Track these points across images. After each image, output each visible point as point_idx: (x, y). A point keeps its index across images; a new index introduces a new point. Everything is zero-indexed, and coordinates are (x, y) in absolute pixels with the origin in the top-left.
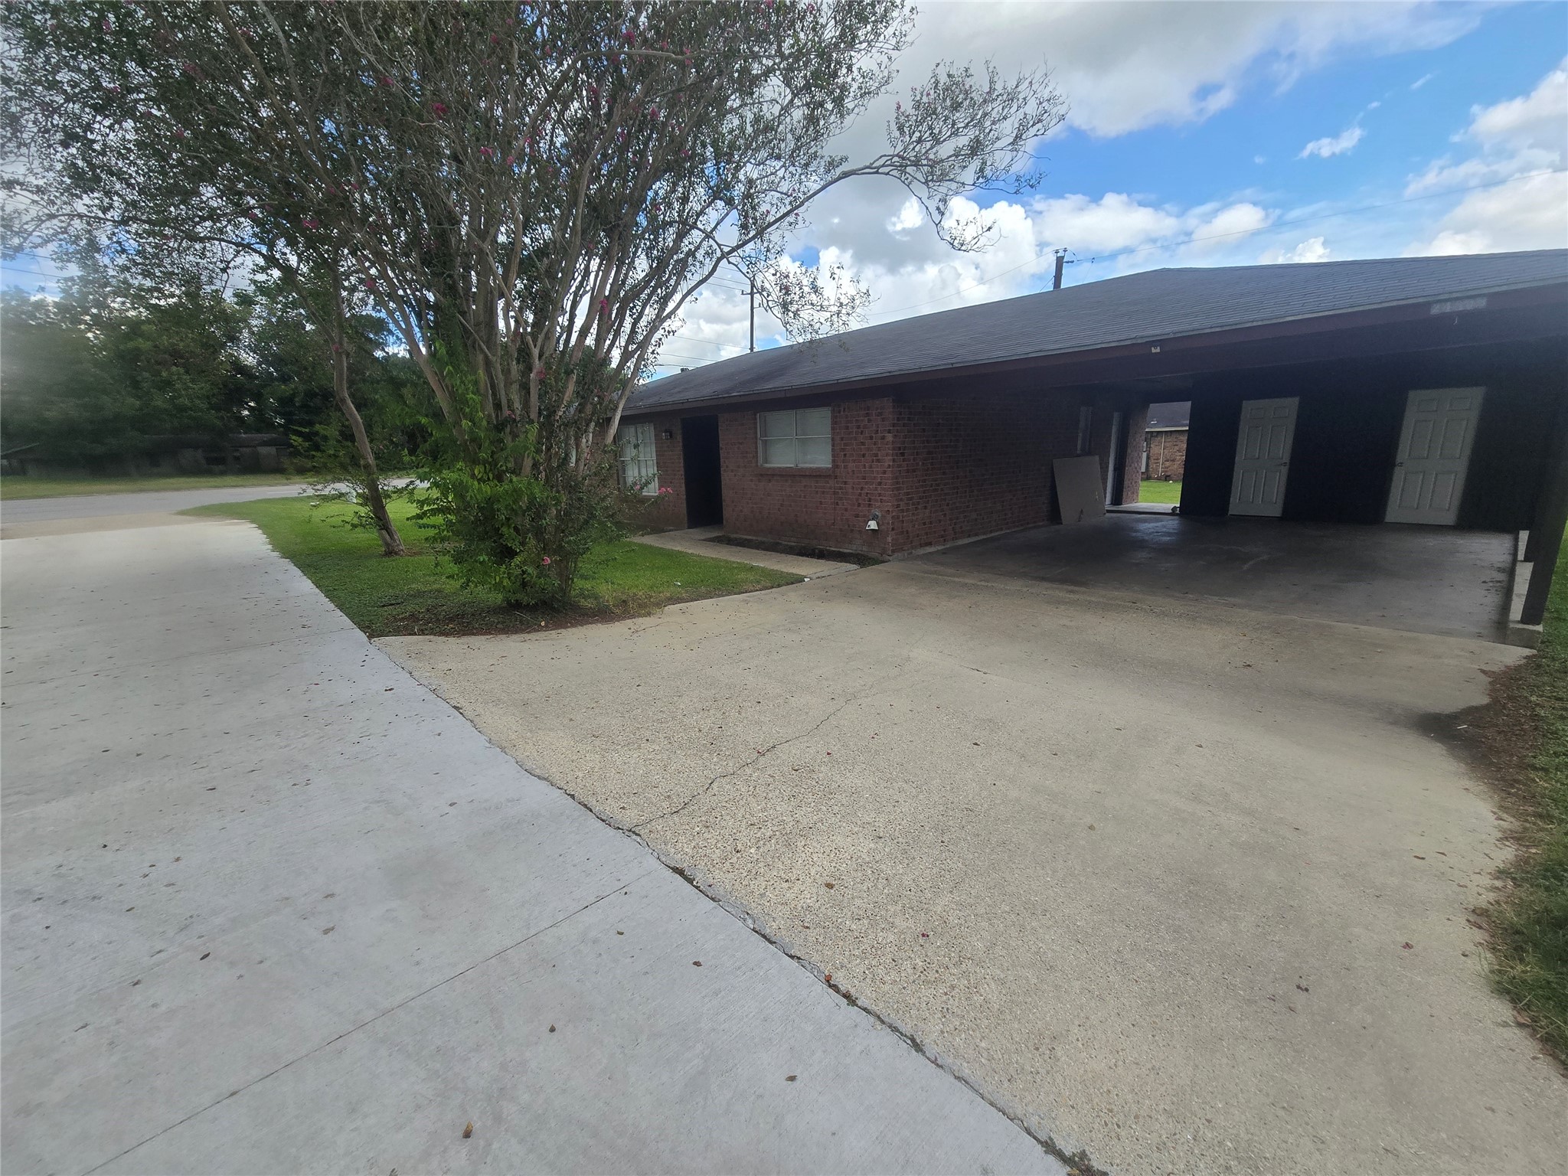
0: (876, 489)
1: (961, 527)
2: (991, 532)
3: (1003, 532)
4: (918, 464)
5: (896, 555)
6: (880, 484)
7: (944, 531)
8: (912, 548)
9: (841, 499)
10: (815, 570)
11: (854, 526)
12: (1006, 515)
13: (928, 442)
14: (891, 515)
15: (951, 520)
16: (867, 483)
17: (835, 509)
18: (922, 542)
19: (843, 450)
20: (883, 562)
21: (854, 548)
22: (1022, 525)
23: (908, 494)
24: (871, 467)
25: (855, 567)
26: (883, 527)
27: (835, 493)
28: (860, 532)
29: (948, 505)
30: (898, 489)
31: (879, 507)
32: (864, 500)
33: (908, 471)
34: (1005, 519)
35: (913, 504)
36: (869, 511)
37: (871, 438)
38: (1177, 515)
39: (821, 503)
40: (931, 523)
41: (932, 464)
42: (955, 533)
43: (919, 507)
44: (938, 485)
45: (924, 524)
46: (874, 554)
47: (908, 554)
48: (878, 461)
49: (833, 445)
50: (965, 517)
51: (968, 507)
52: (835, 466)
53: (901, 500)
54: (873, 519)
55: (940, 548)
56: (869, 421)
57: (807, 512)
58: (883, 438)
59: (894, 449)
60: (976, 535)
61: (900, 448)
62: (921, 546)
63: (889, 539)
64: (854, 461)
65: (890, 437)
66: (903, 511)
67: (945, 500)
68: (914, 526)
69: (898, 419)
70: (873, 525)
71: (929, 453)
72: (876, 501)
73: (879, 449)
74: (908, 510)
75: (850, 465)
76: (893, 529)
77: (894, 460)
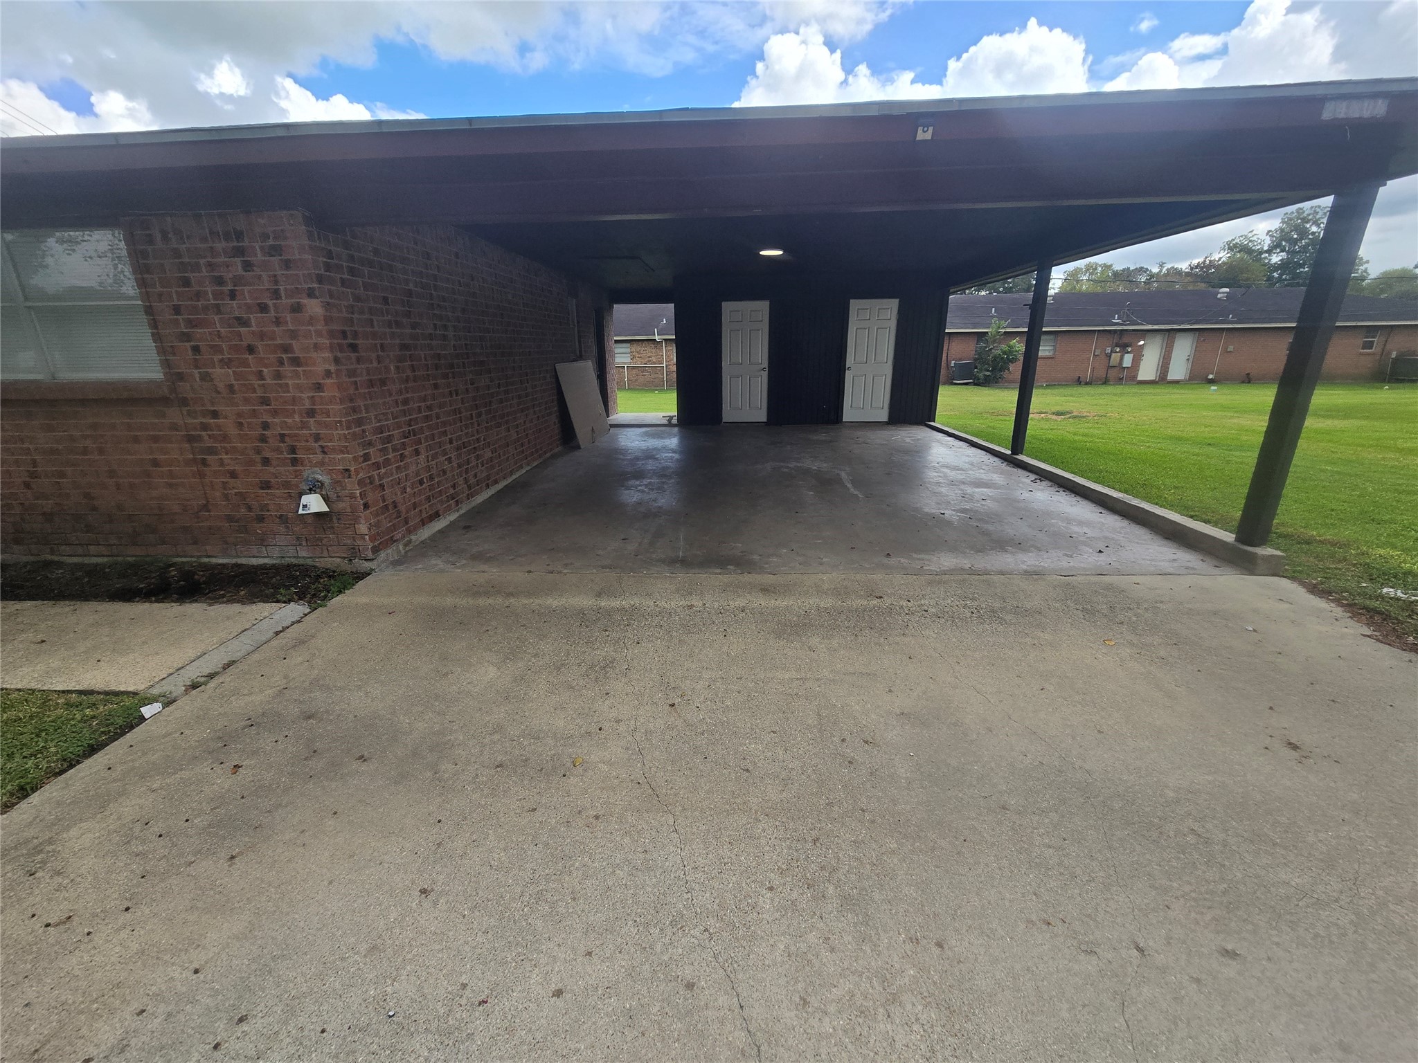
0: (304, 426)
1: (475, 476)
2: (511, 473)
3: (524, 471)
4: (387, 369)
5: (383, 555)
6: (311, 413)
7: (454, 487)
8: (410, 532)
9: (211, 451)
10: (175, 657)
11: (264, 507)
12: (522, 445)
13: (398, 324)
14: (354, 479)
15: (459, 466)
16: (275, 413)
17: (201, 475)
18: (424, 515)
19: (186, 337)
20: (360, 576)
21: (276, 552)
22: (540, 456)
23: (380, 430)
24: (278, 376)
25: (295, 610)
26: (341, 505)
27: (191, 439)
28: (283, 519)
29: (451, 442)
30: (359, 422)
31: (321, 464)
32: (278, 450)
33: (371, 384)
34: (523, 452)
35: (394, 450)
36: (298, 474)
37: (263, 308)
38: (675, 425)
39: (156, 463)
40: (431, 478)
41: (413, 368)
42: (470, 487)
43: (407, 453)
44: (429, 408)
45: (421, 482)
46: (332, 560)
47: (406, 545)
48: (296, 362)
49: (154, 324)
50: (478, 457)
51: (478, 440)
52: (175, 377)
53: (370, 444)
54: (311, 491)
55: (453, 517)
56: (248, 266)
57: (118, 486)
58: (297, 309)
59: (331, 334)
60: (496, 482)
61: (344, 334)
62: (423, 523)
63: (363, 528)
64: (227, 363)
65: (314, 307)
66: (377, 466)
67: (445, 434)
68: (404, 490)
69: (328, 267)
70: (314, 503)
71: (404, 347)
72: (309, 450)
73: (293, 334)
74: (387, 462)
75: (218, 372)
76: (366, 506)
77: (337, 361)
